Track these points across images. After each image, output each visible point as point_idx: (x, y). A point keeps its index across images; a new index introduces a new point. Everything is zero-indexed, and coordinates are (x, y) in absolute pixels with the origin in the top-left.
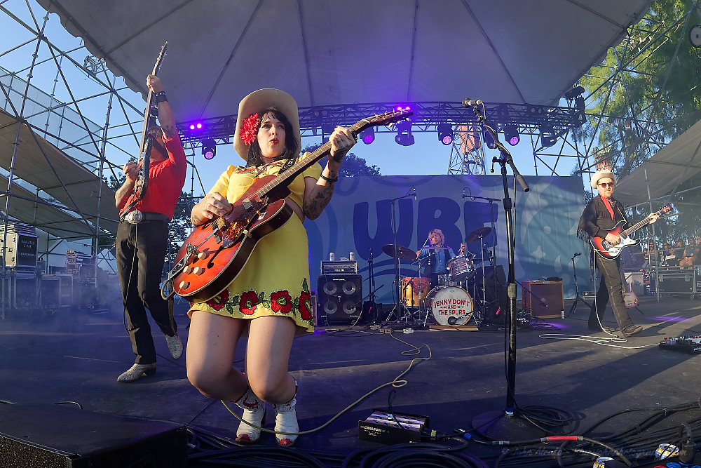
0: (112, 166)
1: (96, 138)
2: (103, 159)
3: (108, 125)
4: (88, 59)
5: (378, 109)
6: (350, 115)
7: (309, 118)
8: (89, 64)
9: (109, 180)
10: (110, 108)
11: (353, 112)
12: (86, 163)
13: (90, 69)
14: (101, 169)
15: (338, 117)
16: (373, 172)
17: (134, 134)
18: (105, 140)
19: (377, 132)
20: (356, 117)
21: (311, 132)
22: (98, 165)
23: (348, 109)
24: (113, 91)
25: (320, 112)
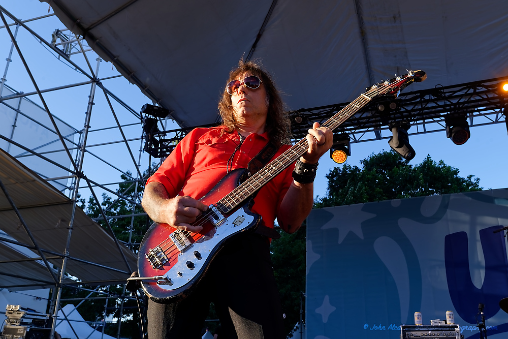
0: (92, 184)
1: (69, 145)
2: (79, 175)
3: (89, 127)
4: (57, 33)
5: (471, 91)
6: (430, 105)
7: (369, 114)
8: (58, 41)
9: (87, 204)
10: (92, 103)
11: (433, 101)
12: (53, 180)
13: (61, 47)
14: (75, 188)
15: (412, 111)
16: (468, 185)
17: (126, 141)
18: (82, 148)
19: (472, 126)
20: (439, 106)
21: (372, 135)
22: (69, 182)
23: (427, 97)
24: (95, 81)
25: (387, 105)
